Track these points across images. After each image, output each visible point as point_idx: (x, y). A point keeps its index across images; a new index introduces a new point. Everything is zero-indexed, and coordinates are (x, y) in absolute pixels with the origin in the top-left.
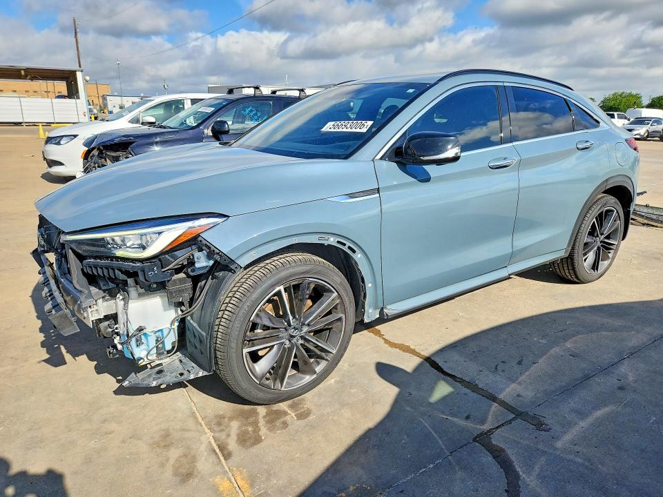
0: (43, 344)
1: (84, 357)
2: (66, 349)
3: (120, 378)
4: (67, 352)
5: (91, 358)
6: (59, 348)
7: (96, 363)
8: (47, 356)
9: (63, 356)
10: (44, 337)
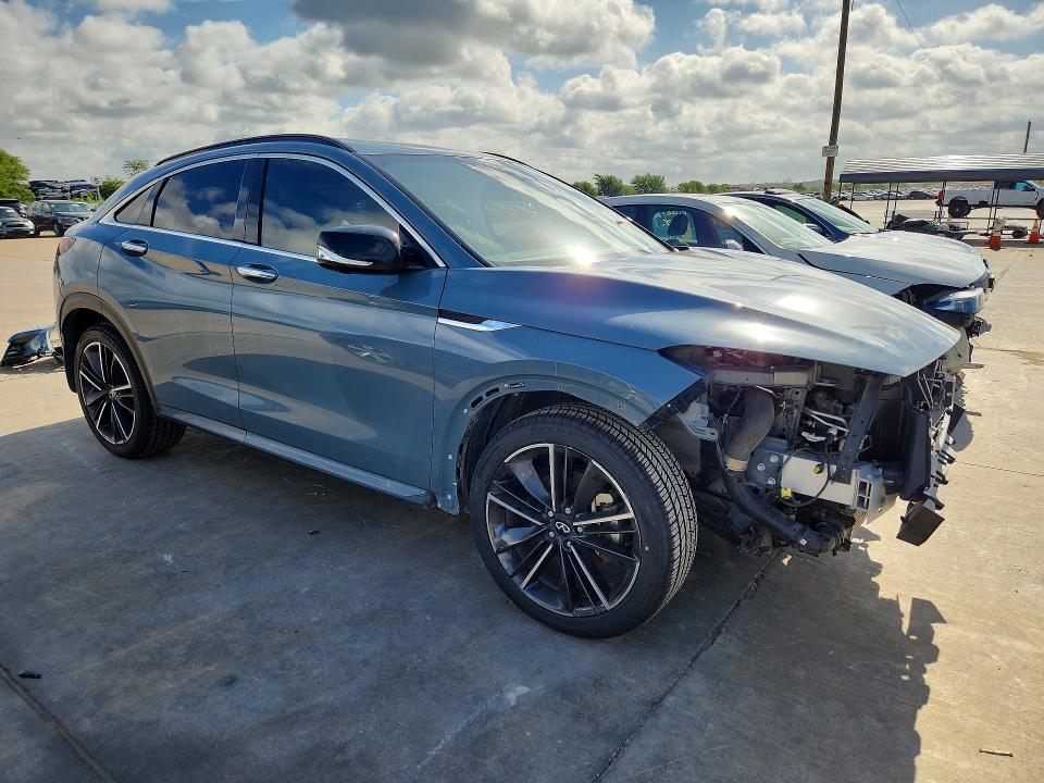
0: (933, 654)
1: (882, 594)
2: (901, 623)
3: (860, 548)
4: (902, 615)
5: (876, 588)
6: (911, 631)
7: (873, 579)
8: (935, 626)
9: (911, 613)
10: (924, 671)
